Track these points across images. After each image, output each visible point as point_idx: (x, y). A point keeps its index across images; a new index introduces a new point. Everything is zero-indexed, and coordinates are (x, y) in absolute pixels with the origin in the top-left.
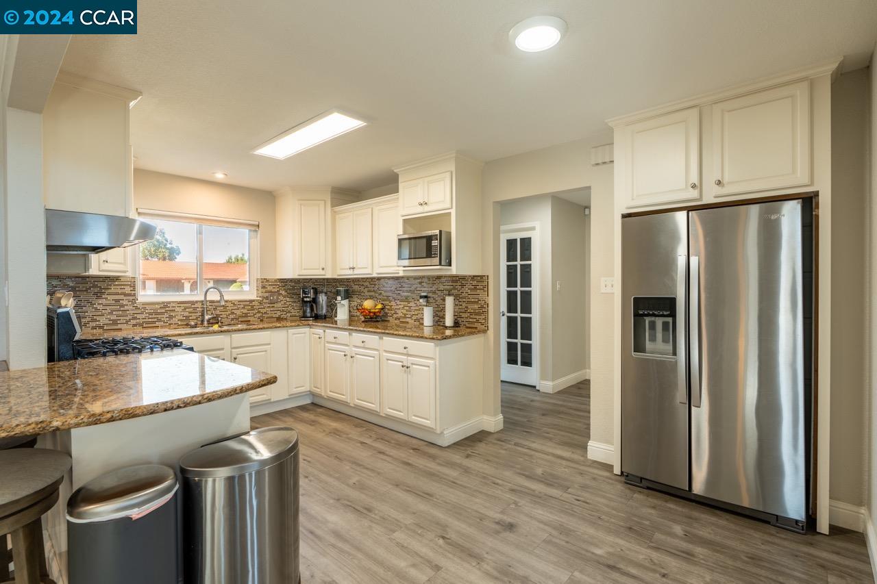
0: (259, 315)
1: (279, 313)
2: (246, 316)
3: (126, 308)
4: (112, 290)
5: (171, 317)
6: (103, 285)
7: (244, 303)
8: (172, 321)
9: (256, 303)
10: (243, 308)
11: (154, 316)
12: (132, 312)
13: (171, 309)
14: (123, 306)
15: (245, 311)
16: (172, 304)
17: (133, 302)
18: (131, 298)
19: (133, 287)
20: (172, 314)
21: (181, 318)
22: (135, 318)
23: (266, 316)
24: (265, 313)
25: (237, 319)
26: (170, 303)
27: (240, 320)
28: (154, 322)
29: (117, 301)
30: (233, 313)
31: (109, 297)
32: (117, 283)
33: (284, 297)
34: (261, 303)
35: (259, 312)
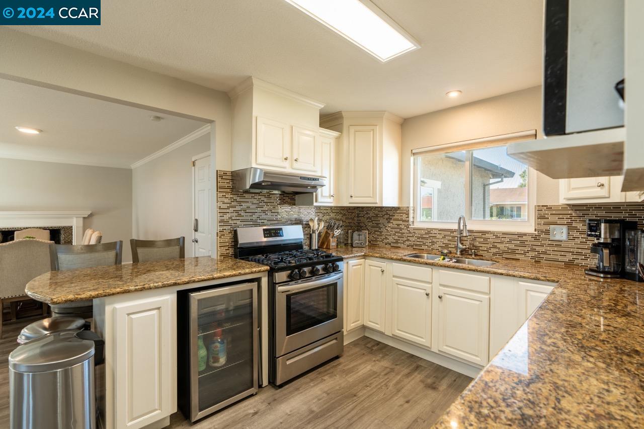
0: (533, 254)
1: (569, 257)
2: (513, 252)
3: (403, 231)
4: (395, 217)
5: (433, 243)
6: (391, 213)
7: (510, 236)
8: (433, 247)
9: (529, 238)
10: (510, 242)
11: (420, 240)
12: (407, 235)
13: (433, 235)
14: (401, 229)
15: (512, 246)
16: (435, 232)
17: (407, 226)
18: (406, 224)
19: (408, 214)
20: (434, 240)
21: (441, 244)
22: (408, 240)
23: (545, 256)
24: (545, 253)
25: (500, 254)
26: (432, 229)
27: (504, 256)
28: (420, 246)
29: (398, 225)
30: (495, 247)
31: (394, 222)
32: (398, 212)
33: (582, 233)
34: (536, 238)
35: (533, 250)
